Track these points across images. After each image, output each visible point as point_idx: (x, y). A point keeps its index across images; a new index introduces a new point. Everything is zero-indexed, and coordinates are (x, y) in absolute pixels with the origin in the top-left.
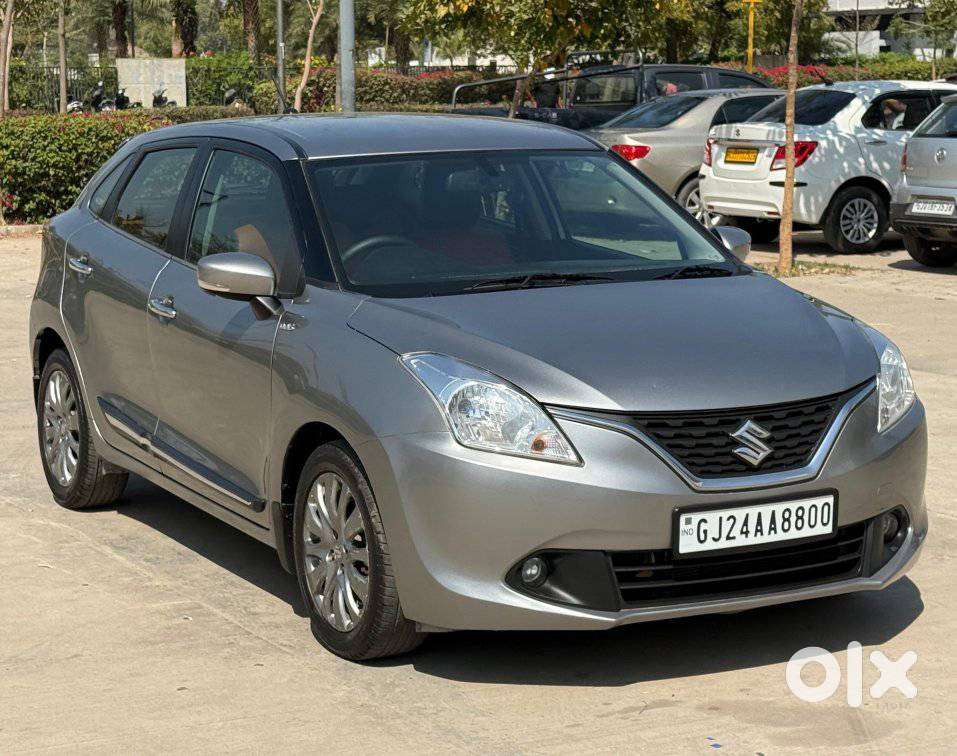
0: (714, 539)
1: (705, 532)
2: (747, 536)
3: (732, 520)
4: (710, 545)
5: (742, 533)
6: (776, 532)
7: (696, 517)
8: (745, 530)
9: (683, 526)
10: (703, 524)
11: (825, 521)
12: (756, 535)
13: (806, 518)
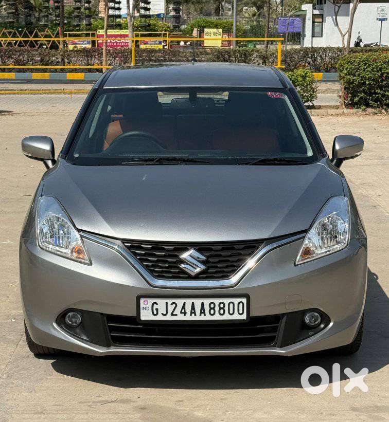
0: (163, 314)
1: (157, 310)
2: (185, 315)
3: (174, 305)
4: (160, 317)
5: (181, 313)
6: (205, 315)
7: (151, 301)
8: (183, 311)
9: (142, 305)
10: (155, 305)
11: (241, 312)
12: (191, 315)
13: (226, 308)
